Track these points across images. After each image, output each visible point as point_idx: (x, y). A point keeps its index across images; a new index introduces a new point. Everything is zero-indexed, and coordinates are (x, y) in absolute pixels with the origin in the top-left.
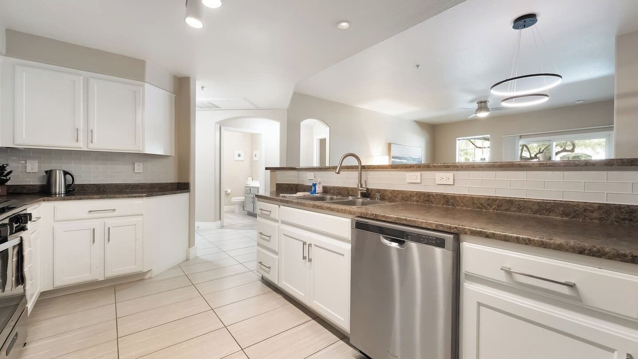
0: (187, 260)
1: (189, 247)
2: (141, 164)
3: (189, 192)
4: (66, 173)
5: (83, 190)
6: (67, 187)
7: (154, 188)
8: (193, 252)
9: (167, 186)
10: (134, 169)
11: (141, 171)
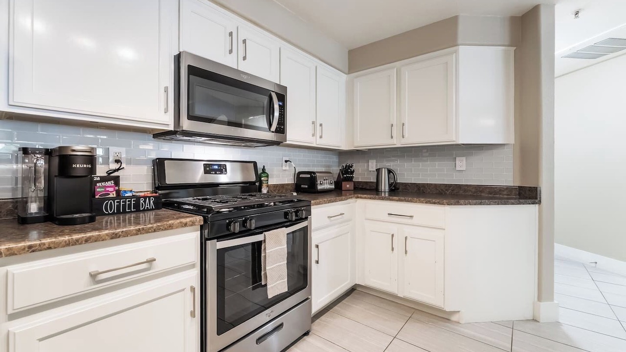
0: (535, 320)
1: (539, 299)
2: (464, 158)
3: (540, 202)
4: (390, 171)
5: (405, 189)
6: (390, 185)
7: (481, 192)
8: (546, 311)
9: (500, 190)
10: (455, 166)
11: (464, 168)
